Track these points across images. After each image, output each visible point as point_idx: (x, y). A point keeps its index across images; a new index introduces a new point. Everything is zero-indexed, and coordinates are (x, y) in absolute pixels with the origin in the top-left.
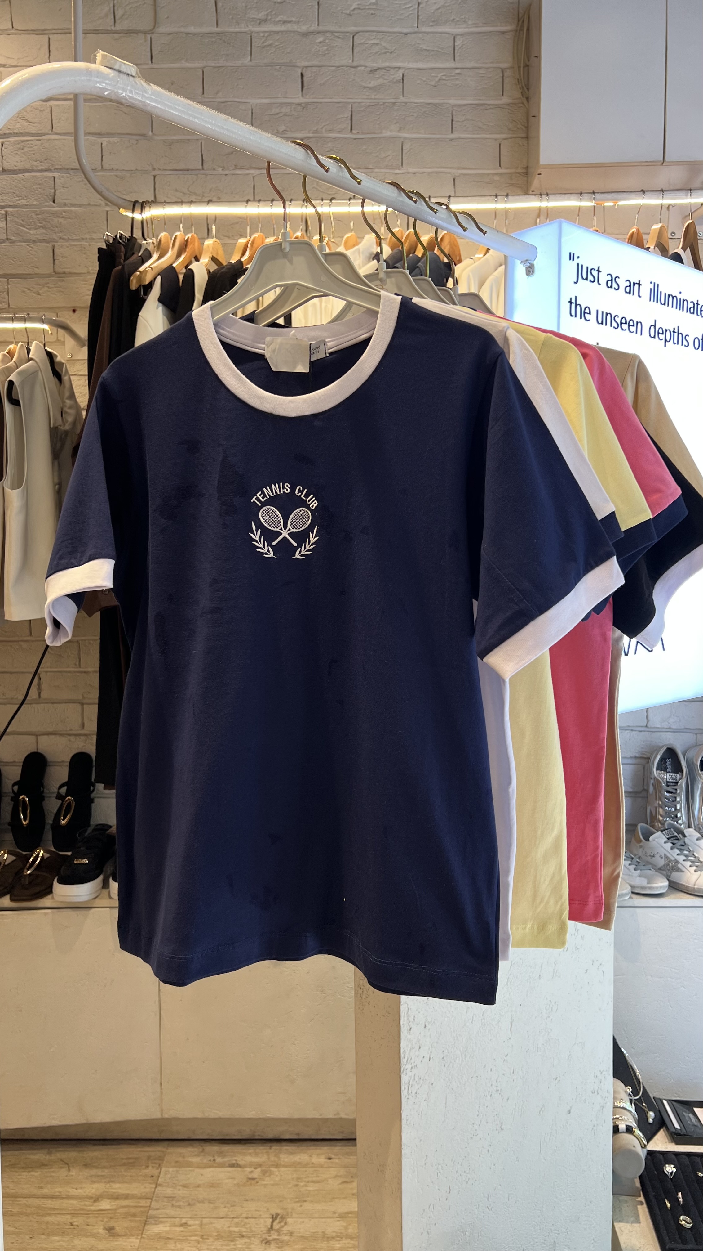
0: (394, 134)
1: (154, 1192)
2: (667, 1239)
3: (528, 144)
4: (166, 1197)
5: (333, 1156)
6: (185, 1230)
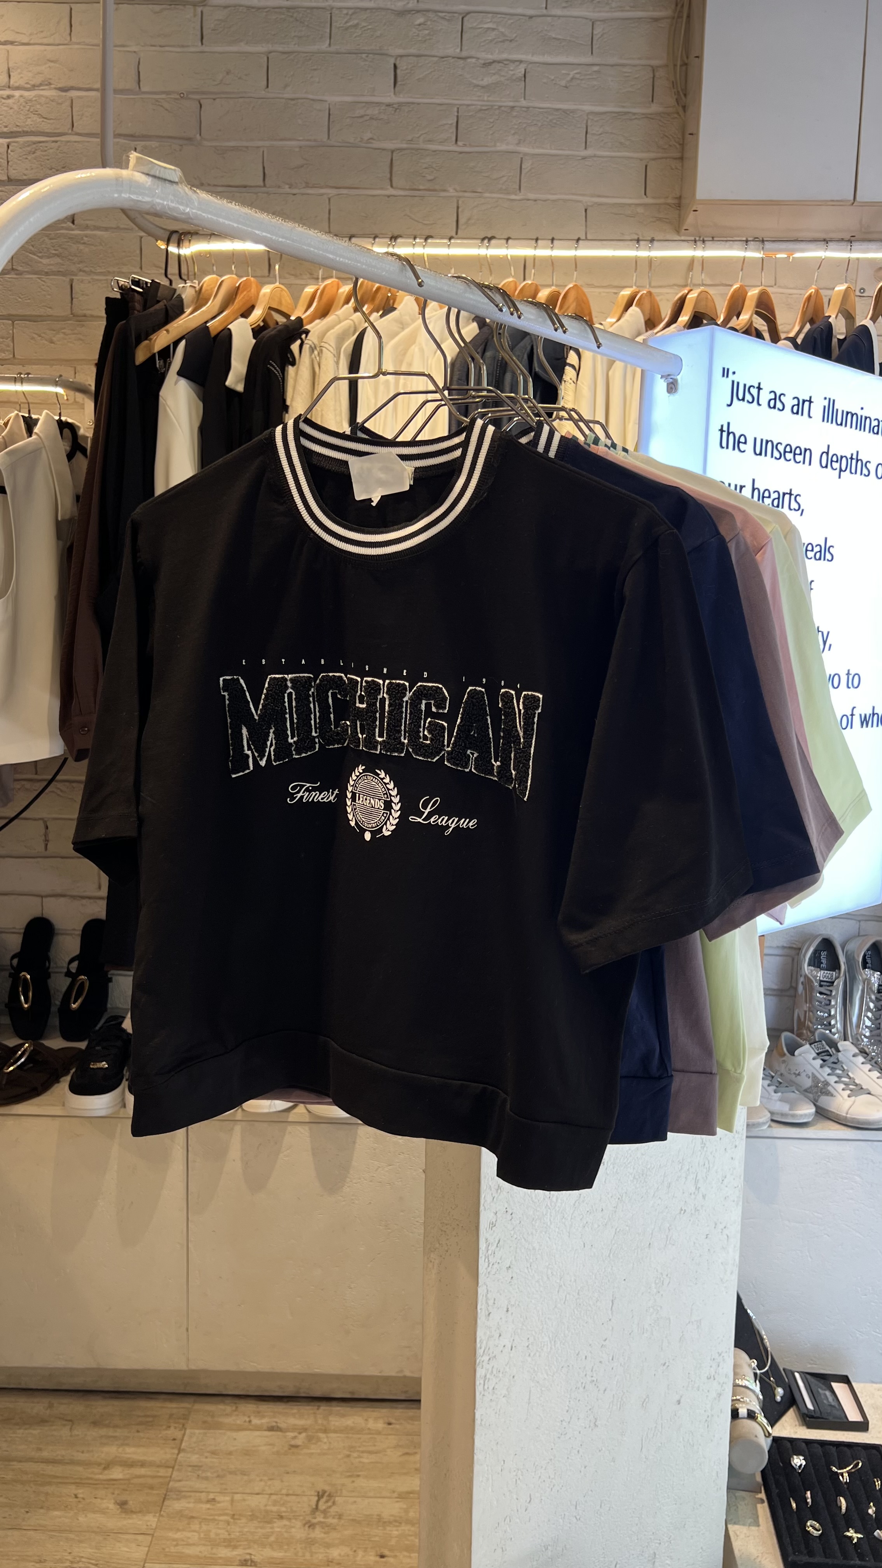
0: (511, 148)
1: (176, 1460)
2: (790, 1549)
3: (682, 166)
4: (190, 1466)
5: (393, 1421)
6: (211, 1507)
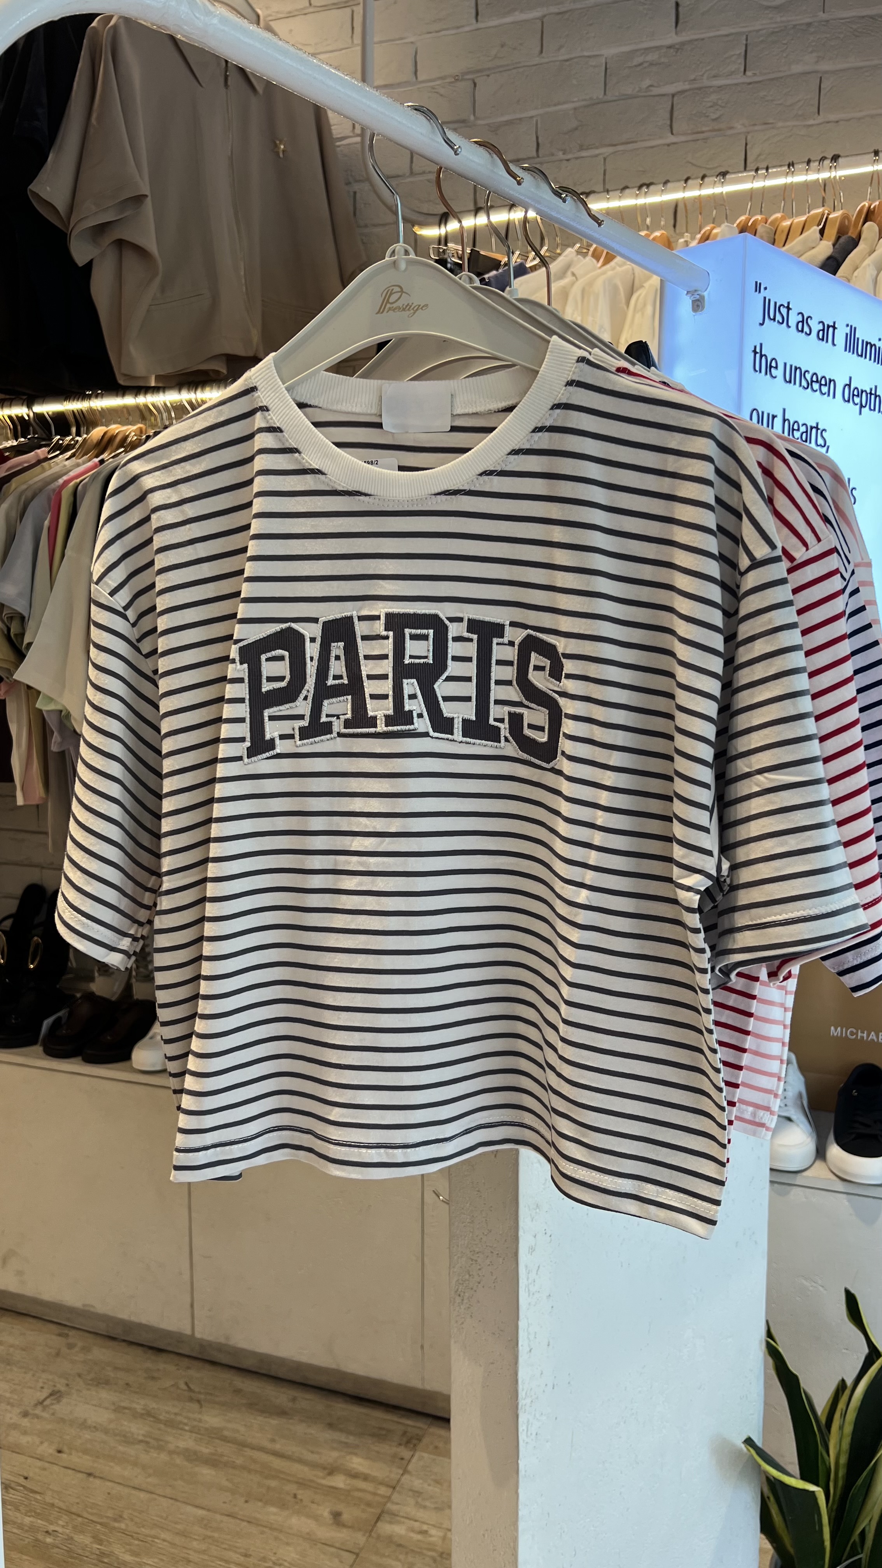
1: (399, 1481)
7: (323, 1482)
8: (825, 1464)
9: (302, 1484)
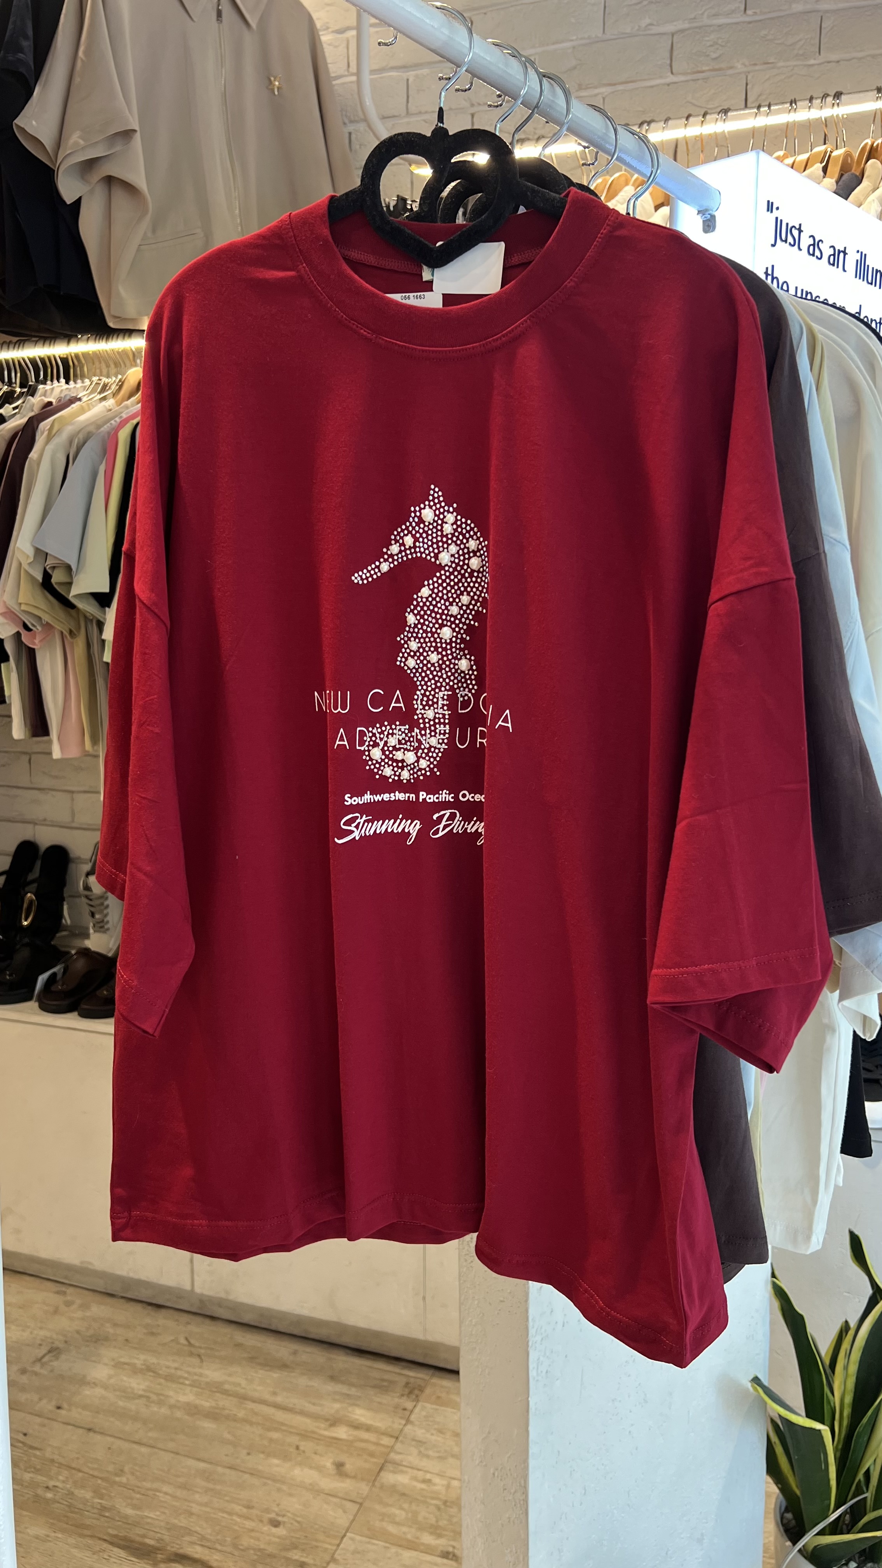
1: (402, 1430)
7: (326, 1433)
8: (831, 1406)
9: (305, 1435)
